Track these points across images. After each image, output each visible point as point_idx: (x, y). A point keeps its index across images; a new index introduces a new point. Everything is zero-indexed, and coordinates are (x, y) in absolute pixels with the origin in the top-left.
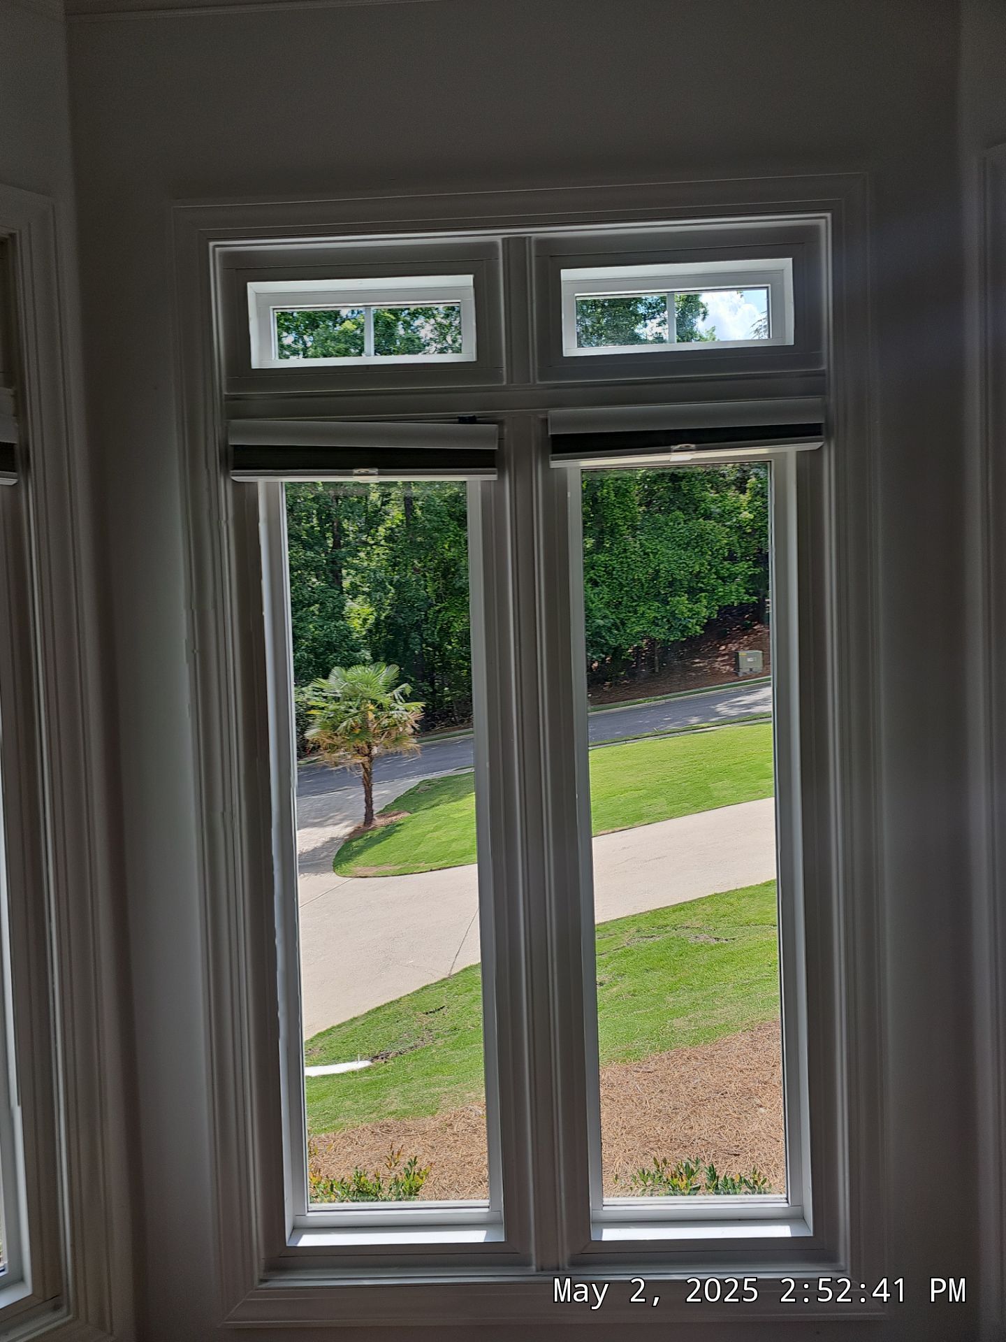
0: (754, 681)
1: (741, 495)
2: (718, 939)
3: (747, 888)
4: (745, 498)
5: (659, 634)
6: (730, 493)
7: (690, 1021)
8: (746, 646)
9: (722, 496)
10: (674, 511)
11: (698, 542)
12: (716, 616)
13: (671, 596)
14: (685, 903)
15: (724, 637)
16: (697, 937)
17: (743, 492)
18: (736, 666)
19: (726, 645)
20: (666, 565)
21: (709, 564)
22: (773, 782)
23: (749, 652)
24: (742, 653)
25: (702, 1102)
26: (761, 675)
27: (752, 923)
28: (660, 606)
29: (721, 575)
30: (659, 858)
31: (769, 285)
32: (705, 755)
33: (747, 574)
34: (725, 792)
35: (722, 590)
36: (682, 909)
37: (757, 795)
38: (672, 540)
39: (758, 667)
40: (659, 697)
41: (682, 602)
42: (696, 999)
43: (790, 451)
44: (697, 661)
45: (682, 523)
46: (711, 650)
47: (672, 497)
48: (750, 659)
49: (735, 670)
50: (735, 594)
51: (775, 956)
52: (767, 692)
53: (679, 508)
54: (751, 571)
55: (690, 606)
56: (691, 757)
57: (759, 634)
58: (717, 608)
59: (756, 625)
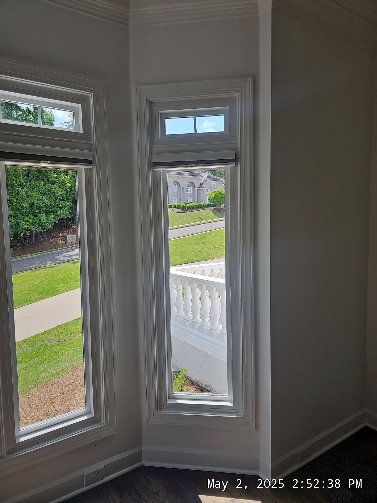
0: (72, 246)
1: (66, 177)
2: (59, 342)
3: (70, 322)
4: (68, 178)
5: (34, 228)
6: (62, 175)
7: (49, 373)
8: (69, 233)
9: (59, 176)
10: (39, 180)
11: (49, 193)
12: (58, 222)
13: (39, 213)
14: (46, 331)
15: (61, 230)
16: (51, 342)
17: (67, 175)
18: (66, 241)
19: (62, 233)
20: (36, 200)
21: (55, 202)
22: (80, 282)
23: (71, 236)
24: (68, 236)
25: (54, 398)
26: (76, 244)
27: (72, 333)
28: (35, 217)
29: (59, 206)
30: (36, 316)
31: (74, 111)
32: (53, 275)
33: (69, 206)
34: (61, 288)
35: (59, 212)
36: (45, 333)
37: (73, 288)
38: (39, 191)
39: (75, 241)
40: (33, 254)
41: (43, 216)
42: (51, 364)
43: (83, 168)
44: (51, 239)
45: (43, 185)
46: (56, 235)
47: (38, 174)
48: (71, 238)
49: (65, 242)
50: (65, 213)
51: (81, 343)
52: (77, 251)
53: (41, 179)
54: (71, 205)
55: (47, 218)
56: (48, 276)
57: (75, 229)
58: (58, 218)
59: (73, 225)
